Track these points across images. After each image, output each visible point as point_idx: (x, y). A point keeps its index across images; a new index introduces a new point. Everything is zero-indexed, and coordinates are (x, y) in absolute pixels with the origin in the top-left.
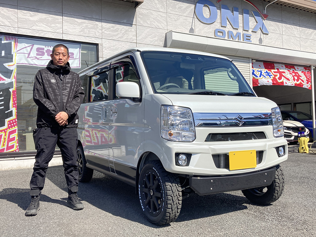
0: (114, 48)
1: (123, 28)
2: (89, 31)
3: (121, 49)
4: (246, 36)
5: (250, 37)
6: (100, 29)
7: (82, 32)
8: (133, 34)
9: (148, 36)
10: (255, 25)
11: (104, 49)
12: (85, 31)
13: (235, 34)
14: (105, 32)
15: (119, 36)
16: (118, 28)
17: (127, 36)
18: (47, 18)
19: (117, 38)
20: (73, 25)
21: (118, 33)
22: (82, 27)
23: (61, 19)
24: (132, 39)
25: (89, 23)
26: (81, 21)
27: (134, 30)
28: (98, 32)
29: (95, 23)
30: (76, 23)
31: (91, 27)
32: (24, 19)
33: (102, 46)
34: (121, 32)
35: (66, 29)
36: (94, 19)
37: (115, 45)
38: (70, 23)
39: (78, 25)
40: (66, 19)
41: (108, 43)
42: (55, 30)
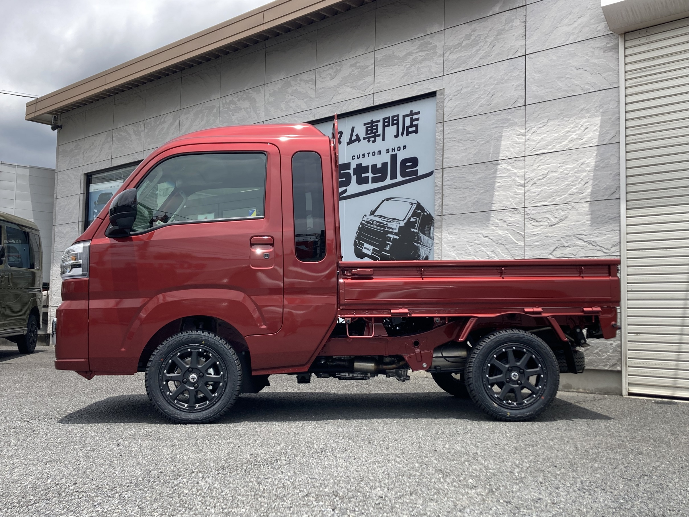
0: (468, 90)
1: (491, 29)
2: (418, 69)
3: (485, 86)
6: (440, 55)
7: (406, 78)
8: (516, 35)
9: (559, 22)
11: (446, 102)
12: (411, 72)
14: (451, 57)
15: (482, 53)
16: (479, 35)
17: (502, 47)
18: (353, 73)
19: (475, 61)
20: (391, 67)
21: (478, 48)
22: (406, 65)
23: (372, 64)
24: (512, 48)
25: (419, 51)
26: (405, 53)
27: (519, 24)
28: (436, 63)
29: (431, 43)
30: (396, 60)
31: (422, 57)
32: (323, 89)
33: (443, 94)
34: (486, 42)
35: (379, 83)
36: (428, 37)
37: (471, 81)
38: (385, 65)
39: (399, 64)
40: (380, 60)
41: (454, 82)
42: (363, 91)
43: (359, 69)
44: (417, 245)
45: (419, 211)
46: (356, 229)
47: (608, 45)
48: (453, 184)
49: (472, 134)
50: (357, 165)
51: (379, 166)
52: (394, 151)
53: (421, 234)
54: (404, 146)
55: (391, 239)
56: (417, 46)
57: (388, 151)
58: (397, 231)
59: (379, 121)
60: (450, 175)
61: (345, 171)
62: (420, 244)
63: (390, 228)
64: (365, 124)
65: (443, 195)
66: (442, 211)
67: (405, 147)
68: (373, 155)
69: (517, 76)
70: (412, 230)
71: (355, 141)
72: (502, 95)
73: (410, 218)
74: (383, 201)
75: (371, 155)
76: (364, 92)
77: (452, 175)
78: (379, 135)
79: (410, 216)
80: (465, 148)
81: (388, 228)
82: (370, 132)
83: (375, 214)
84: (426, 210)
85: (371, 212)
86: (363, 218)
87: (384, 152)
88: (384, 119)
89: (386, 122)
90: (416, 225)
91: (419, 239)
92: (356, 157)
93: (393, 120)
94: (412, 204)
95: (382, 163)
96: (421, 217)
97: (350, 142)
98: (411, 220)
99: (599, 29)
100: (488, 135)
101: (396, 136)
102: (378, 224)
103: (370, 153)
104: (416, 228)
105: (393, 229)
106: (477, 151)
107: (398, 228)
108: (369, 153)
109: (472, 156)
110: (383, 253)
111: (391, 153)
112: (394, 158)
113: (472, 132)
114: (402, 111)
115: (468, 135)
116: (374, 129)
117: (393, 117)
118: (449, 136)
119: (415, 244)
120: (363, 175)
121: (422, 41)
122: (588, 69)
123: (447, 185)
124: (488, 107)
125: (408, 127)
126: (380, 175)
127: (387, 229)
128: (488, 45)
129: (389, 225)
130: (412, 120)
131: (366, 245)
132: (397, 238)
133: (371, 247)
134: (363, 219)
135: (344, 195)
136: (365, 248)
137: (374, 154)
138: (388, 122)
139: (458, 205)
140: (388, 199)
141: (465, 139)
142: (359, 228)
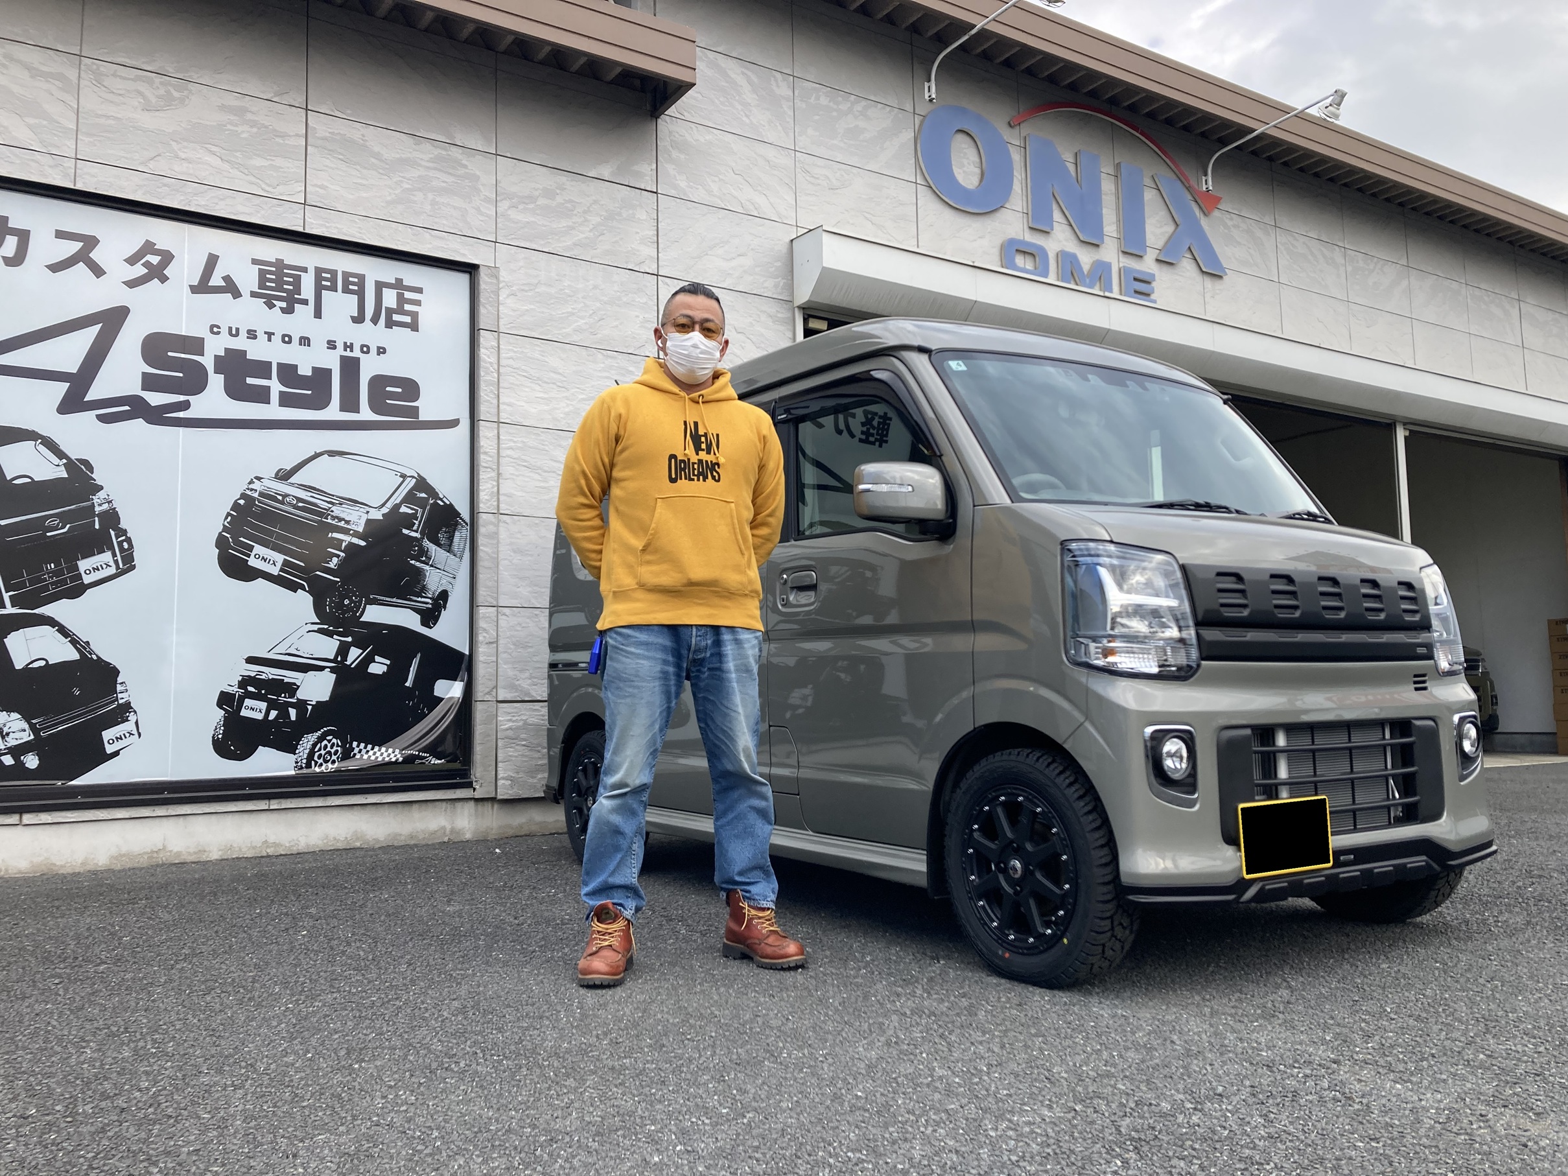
0: (553, 291)
1: (595, 202)
2: (434, 203)
3: (585, 298)
4: (1135, 279)
5: (1148, 283)
6: (487, 200)
7: (400, 208)
8: (641, 234)
9: (710, 248)
10: (1167, 236)
11: (503, 294)
12: (414, 202)
13: (1086, 268)
14: (513, 214)
15: (579, 236)
16: (570, 201)
17: (616, 242)
18: (229, 127)
19: (565, 244)
20: (358, 167)
21: (571, 224)
22: (401, 181)
23: (297, 135)
24: (635, 254)
25: (435, 169)
26: (398, 156)
27: (645, 217)
28: (478, 209)
29: (465, 167)
30: (373, 160)
31: (445, 185)
32: (112, 122)
33: (497, 278)
34: (586, 220)
35: (322, 187)
36: (460, 150)
37: (557, 278)
38: (341, 157)
39: (381, 171)
40: (324, 139)
41: (521, 264)
42: (269, 186)
43: (255, 130)
44: (418, 564)
45: (423, 495)
46: (227, 508)
47: (779, 315)
48: (523, 457)
49: (560, 374)
50: (226, 349)
51: (305, 370)
52: (352, 351)
53: (427, 543)
54: (379, 348)
55: (344, 544)
56: (432, 156)
57: (332, 345)
58: (361, 529)
59: (305, 270)
60: (515, 439)
61: (183, 356)
62: (427, 564)
63: (340, 520)
64: (255, 262)
65: (499, 474)
66: (498, 506)
67: (381, 351)
68: (284, 341)
69: (645, 303)
70: (405, 531)
71: (217, 290)
72: (617, 326)
73: (397, 506)
74: (317, 456)
75: (277, 339)
76: (272, 190)
77: (520, 439)
78: (305, 302)
79: (398, 501)
80: (546, 396)
81: (334, 518)
82: (274, 285)
83: (291, 480)
84: (441, 496)
85: (277, 474)
86: (250, 483)
87: (318, 343)
88: (319, 271)
89: (325, 281)
90: (417, 522)
91: (423, 554)
92: (224, 331)
93: (346, 283)
94: (404, 476)
95: (315, 370)
96: (428, 507)
97: (202, 287)
98: (401, 510)
99: (766, 285)
100: (592, 386)
101: (359, 319)
102: (300, 504)
103: (273, 334)
104: (415, 528)
105: (348, 522)
106: (571, 408)
107: (363, 522)
108: (270, 335)
109: (562, 415)
110: (318, 573)
111: (340, 351)
112: (350, 367)
113: (561, 371)
114: (374, 270)
115: (552, 375)
116: (288, 283)
117: (346, 275)
118: (511, 362)
119: (413, 562)
120: (250, 381)
121: (444, 153)
122: (751, 337)
123: (508, 456)
124: (592, 337)
125: (390, 312)
126: (310, 392)
127: (329, 521)
128: (591, 227)
129: (337, 511)
130: (401, 300)
131: (258, 549)
132: (363, 543)
133: (280, 558)
134: (251, 486)
135: (181, 415)
136: (257, 556)
137: (287, 339)
138: (334, 280)
139: (534, 500)
140: (332, 453)
141: (545, 380)
142: (236, 506)
